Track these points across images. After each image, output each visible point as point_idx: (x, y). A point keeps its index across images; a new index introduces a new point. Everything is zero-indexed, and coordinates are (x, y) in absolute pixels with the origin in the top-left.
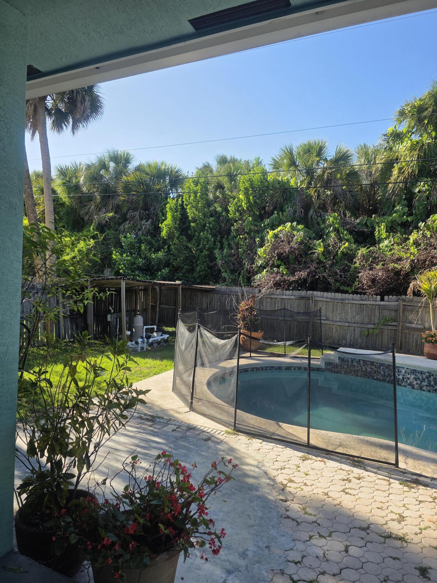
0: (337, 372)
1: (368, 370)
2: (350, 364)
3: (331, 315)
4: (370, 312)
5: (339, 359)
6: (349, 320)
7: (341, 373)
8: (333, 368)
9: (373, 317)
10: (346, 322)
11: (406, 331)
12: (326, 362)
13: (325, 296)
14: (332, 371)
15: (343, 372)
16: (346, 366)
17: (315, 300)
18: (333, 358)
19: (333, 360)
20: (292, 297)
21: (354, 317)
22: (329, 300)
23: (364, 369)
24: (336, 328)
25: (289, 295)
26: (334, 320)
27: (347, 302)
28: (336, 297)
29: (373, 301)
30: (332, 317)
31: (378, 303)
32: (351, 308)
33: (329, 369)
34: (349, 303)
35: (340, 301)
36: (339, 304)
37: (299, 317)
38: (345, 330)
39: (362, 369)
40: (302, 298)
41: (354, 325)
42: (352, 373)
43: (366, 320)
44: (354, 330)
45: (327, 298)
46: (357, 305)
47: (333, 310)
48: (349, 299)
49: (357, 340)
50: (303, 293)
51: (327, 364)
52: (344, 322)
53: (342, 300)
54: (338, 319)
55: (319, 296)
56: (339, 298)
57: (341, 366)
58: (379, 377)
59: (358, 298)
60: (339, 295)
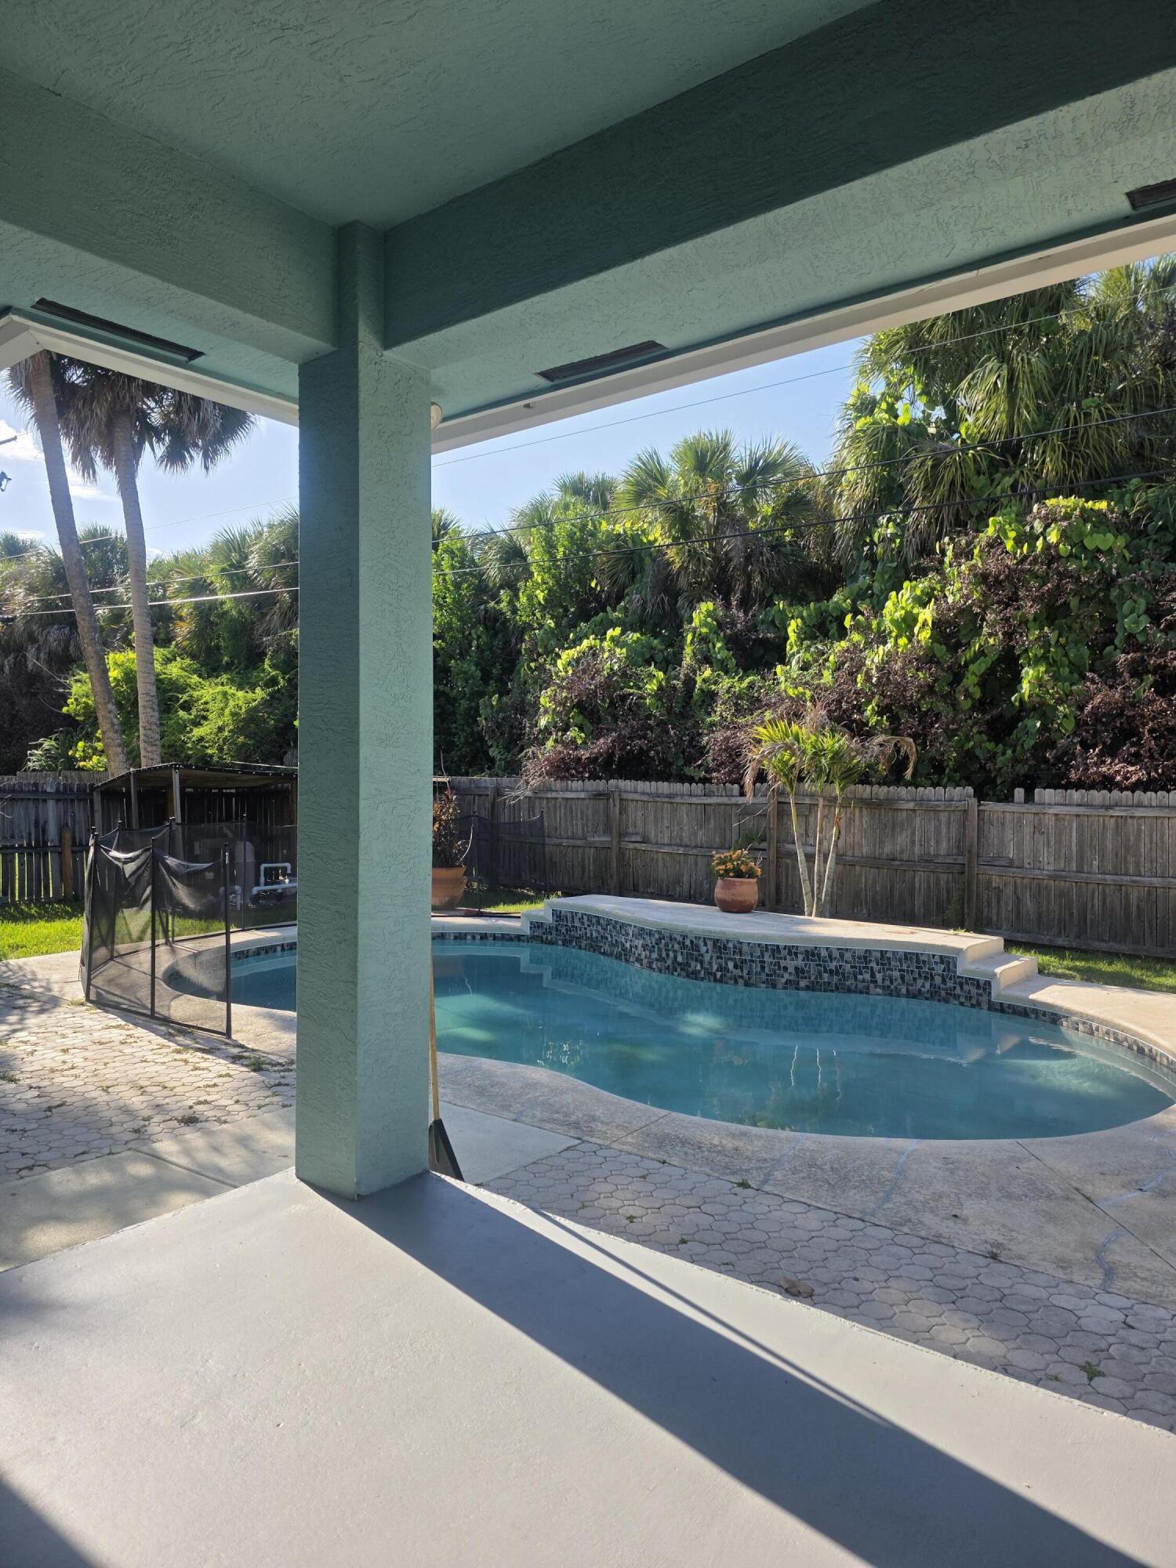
0: (551, 943)
1: (595, 934)
2: (569, 924)
3: (653, 832)
4: (722, 821)
5: (553, 914)
6: (686, 840)
7: (557, 944)
8: (544, 933)
9: (728, 832)
10: (681, 846)
11: (788, 861)
12: (531, 923)
13: (639, 790)
14: (542, 941)
15: (560, 942)
16: (563, 930)
17: (621, 800)
18: (542, 914)
19: (542, 917)
20: (582, 795)
21: (695, 834)
22: (645, 798)
23: (589, 935)
24: (663, 859)
25: (577, 791)
26: (660, 841)
27: (678, 800)
28: (660, 791)
29: (726, 796)
30: (656, 836)
31: (734, 800)
32: (687, 814)
33: (537, 936)
34: (683, 804)
35: (666, 800)
36: (665, 805)
37: (596, 839)
38: (679, 863)
39: (586, 933)
40: (598, 796)
41: (694, 851)
42: (574, 944)
43: (717, 840)
44: (696, 863)
45: (643, 793)
46: (699, 807)
47: (656, 821)
48: (682, 795)
49: (702, 885)
50: (600, 785)
51: (535, 927)
52: (676, 845)
53: (670, 796)
54: (666, 841)
55: (629, 789)
56: (665, 792)
57: (557, 930)
58: (606, 948)
59: (699, 793)
60: (664, 787)
